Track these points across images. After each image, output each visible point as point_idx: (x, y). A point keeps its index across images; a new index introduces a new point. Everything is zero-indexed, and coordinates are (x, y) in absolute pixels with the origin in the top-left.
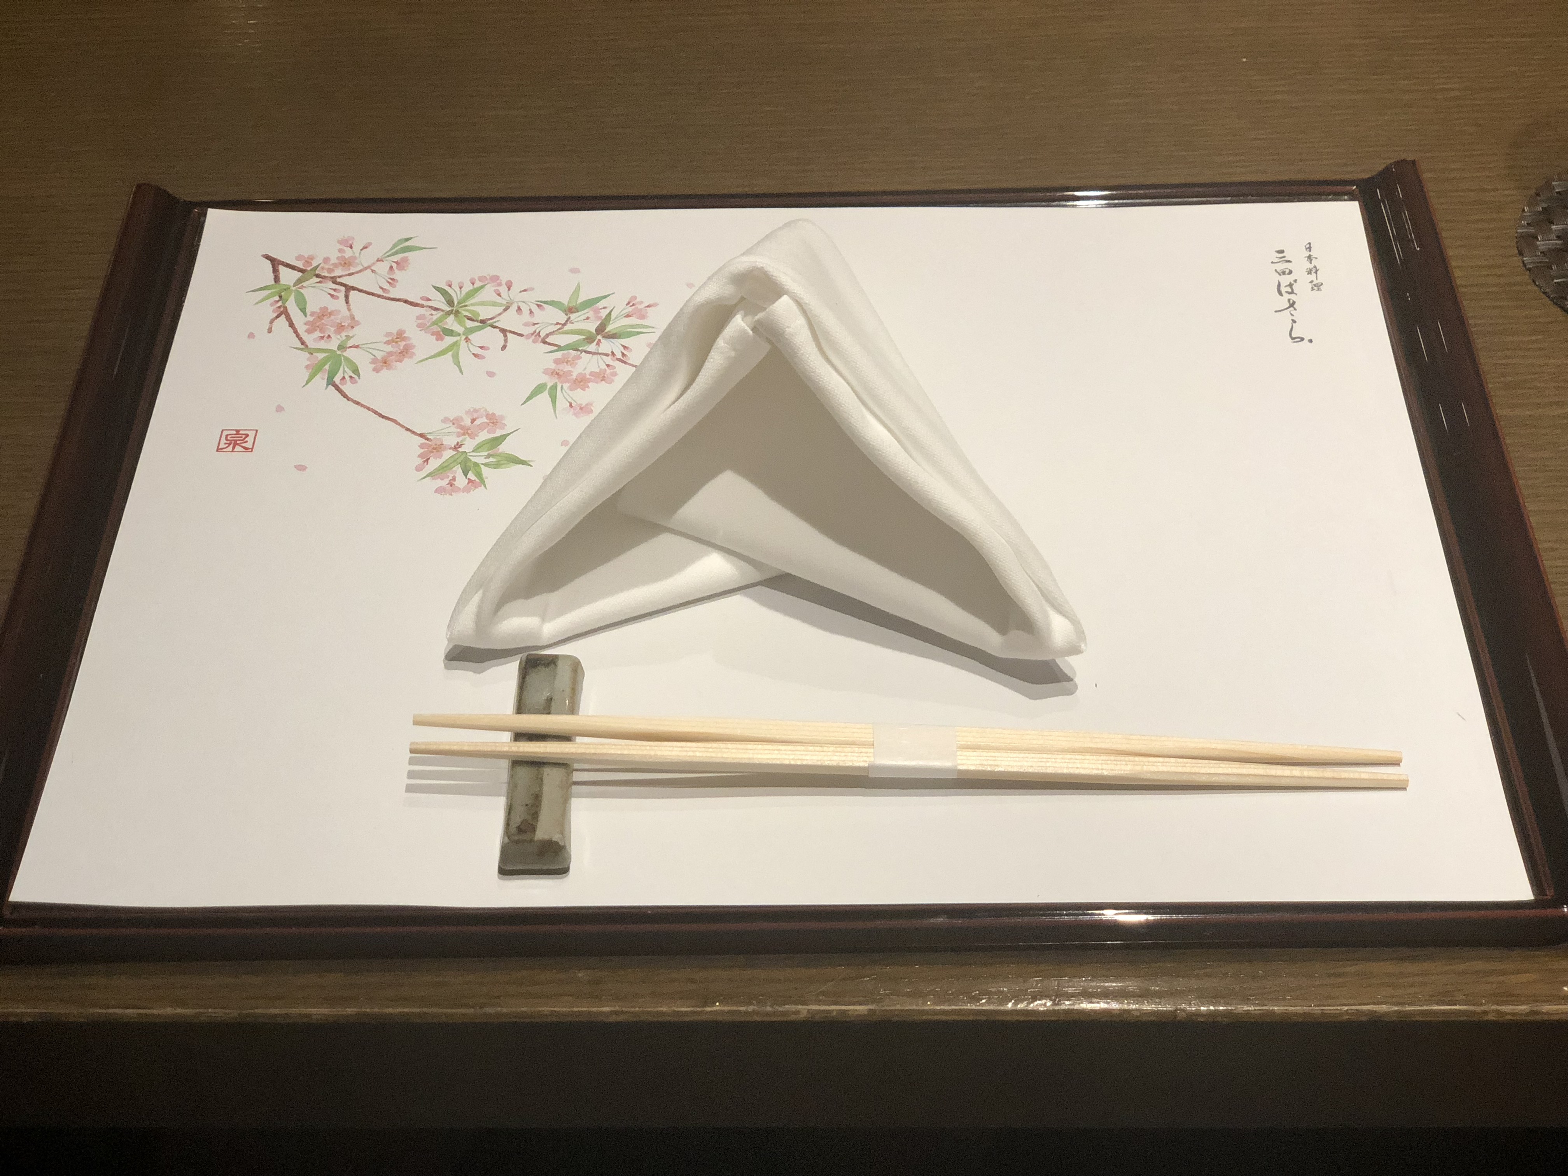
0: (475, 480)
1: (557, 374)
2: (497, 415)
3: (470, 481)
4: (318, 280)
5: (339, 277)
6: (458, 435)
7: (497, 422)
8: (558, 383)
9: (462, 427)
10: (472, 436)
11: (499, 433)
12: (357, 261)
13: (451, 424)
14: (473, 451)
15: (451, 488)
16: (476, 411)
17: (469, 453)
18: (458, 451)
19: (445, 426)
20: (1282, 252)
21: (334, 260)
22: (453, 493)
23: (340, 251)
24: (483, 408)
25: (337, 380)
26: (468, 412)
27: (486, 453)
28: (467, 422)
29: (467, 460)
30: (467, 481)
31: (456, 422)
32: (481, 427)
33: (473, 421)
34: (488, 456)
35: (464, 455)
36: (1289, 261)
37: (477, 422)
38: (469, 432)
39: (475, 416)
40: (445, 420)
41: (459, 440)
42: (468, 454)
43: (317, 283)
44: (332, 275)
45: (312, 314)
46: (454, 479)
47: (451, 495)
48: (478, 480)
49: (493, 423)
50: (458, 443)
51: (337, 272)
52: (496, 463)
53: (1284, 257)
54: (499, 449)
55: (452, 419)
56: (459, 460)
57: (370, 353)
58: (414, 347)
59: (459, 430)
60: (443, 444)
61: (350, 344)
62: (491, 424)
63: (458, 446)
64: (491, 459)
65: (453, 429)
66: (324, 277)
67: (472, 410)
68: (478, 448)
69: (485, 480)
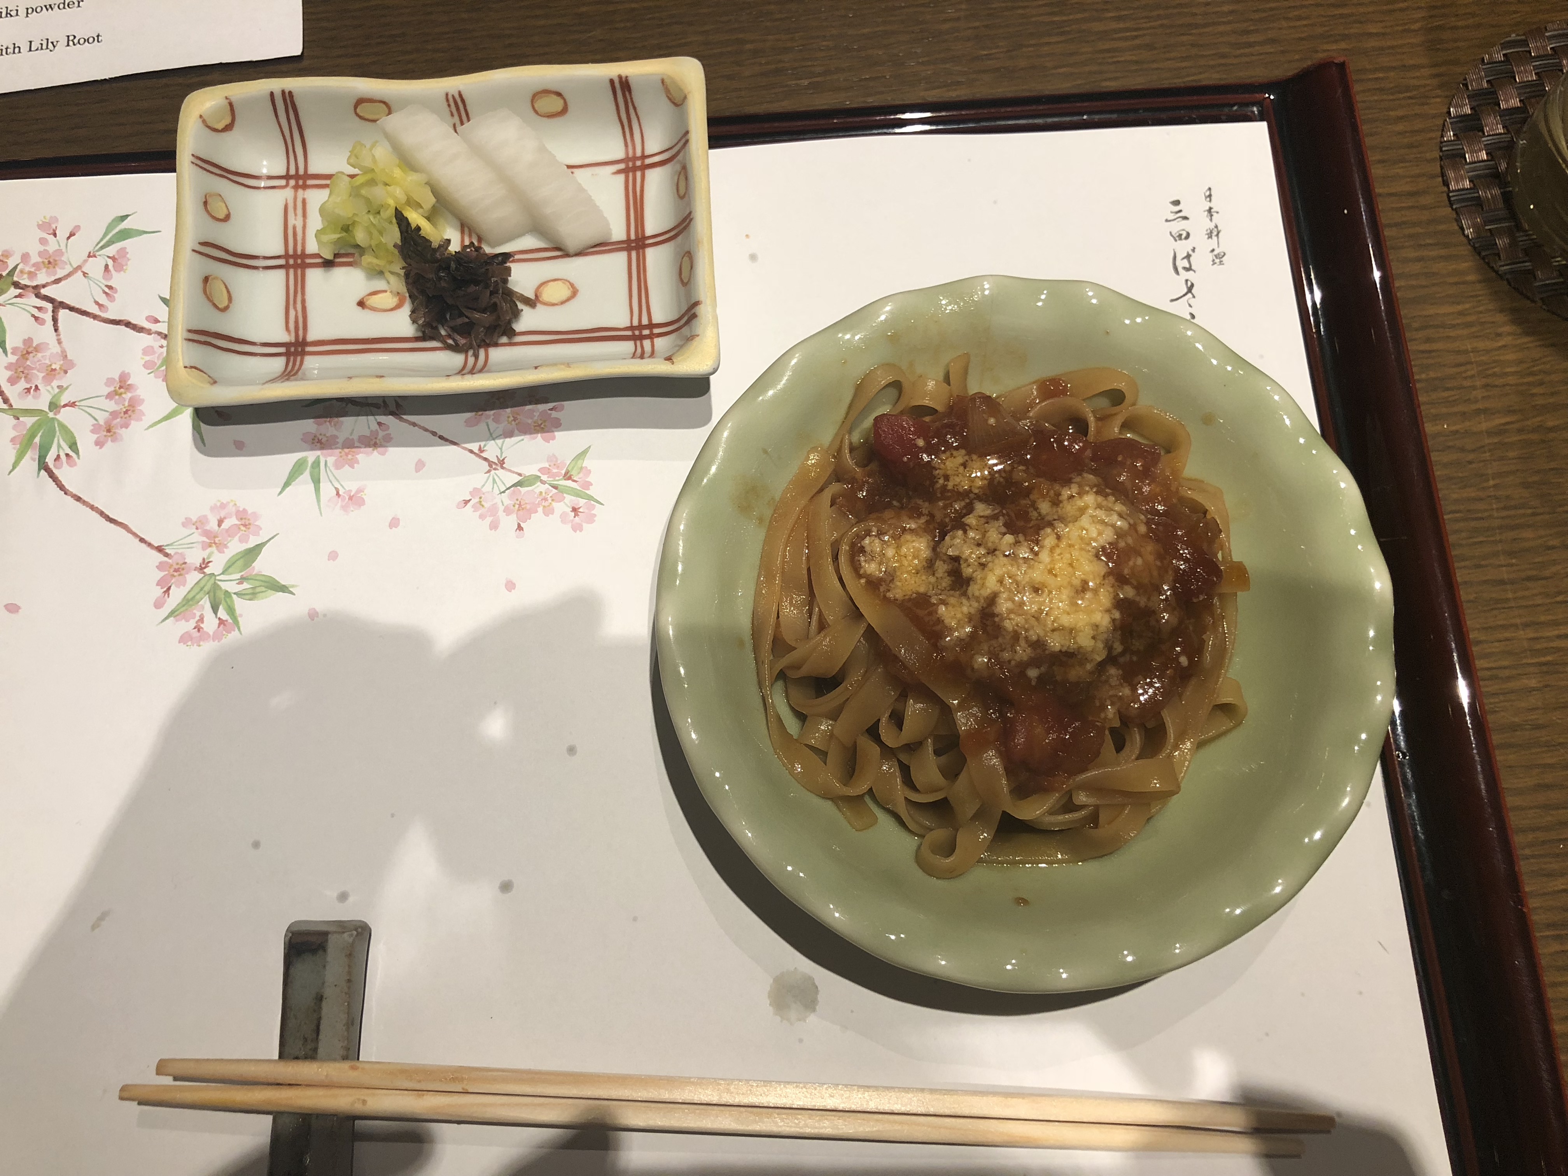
4: (19, 291)
5: (44, 286)
12: (64, 258)
13: (194, 530)
14: (222, 573)
20: (1177, 203)
21: (35, 258)
23: (43, 241)
25: (50, 460)
27: (238, 576)
34: (242, 580)
36: (1186, 218)
39: (223, 514)
40: (187, 523)
43: (16, 297)
44: (34, 284)
45: (15, 351)
51: (42, 278)
52: (250, 591)
53: (1180, 211)
55: (194, 520)
57: (90, 414)
58: (143, 400)
61: (63, 400)
64: (246, 585)
66: (25, 287)
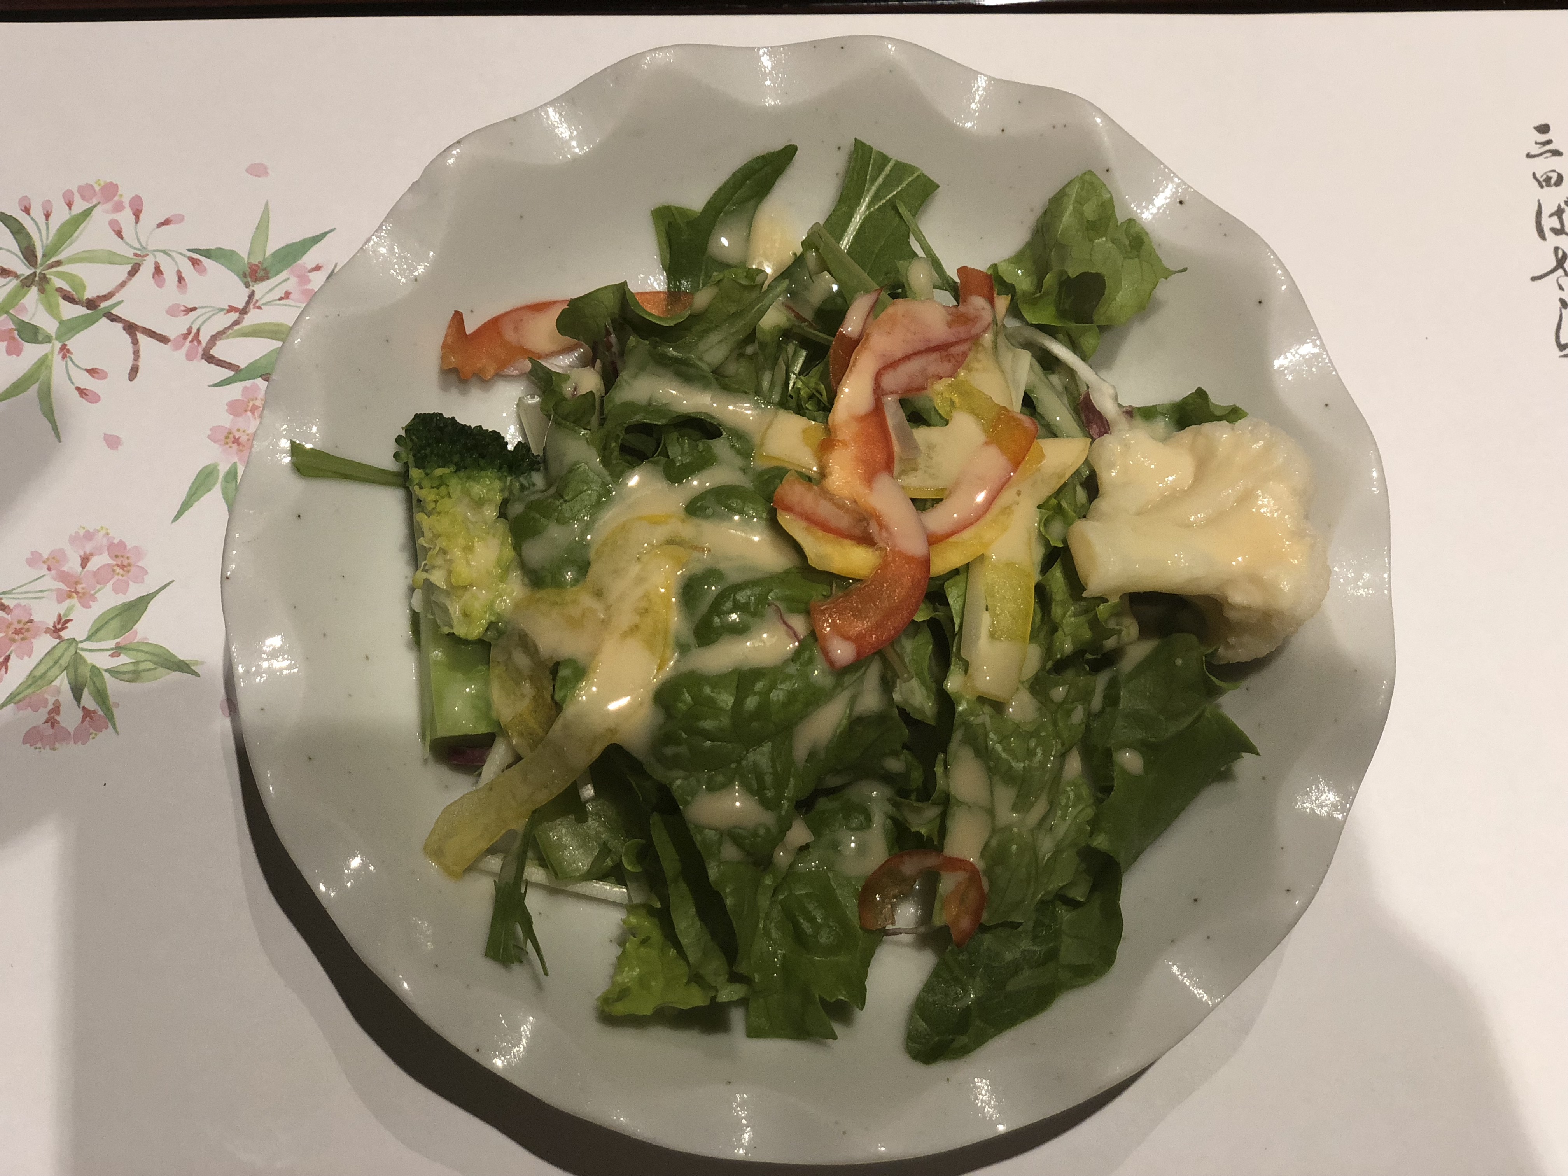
0: (95, 712)
1: (236, 441)
2: (129, 547)
3: (87, 714)
6: (62, 596)
7: (129, 565)
8: (238, 464)
9: (64, 577)
10: (86, 599)
11: (134, 593)
15: (51, 731)
16: (89, 536)
17: (81, 642)
18: (60, 637)
19: (34, 573)
22: (57, 745)
24: (102, 528)
26: (74, 539)
28: (73, 565)
29: (77, 660)
30: (81, 713)
31: (53, 563)
32: (100, 577)
33: (85, 561)
35: (72, 650)
37: (95, 564)
38: (79, 588)
41: (62, 609)
42: (80, 645)
46: (57, 709)
47: (54, 749)
48: (100, 712)
49: (122, 567)
50: (60, 617)
54: (136, 633)
56: (64, 662)
59: (61, 586)
60: (31, 621)
62: (118, 570)
63: (61, 624)
65: (50, 582)
67: (82, 532)
68: (98, 630)
69: (115, 711)
